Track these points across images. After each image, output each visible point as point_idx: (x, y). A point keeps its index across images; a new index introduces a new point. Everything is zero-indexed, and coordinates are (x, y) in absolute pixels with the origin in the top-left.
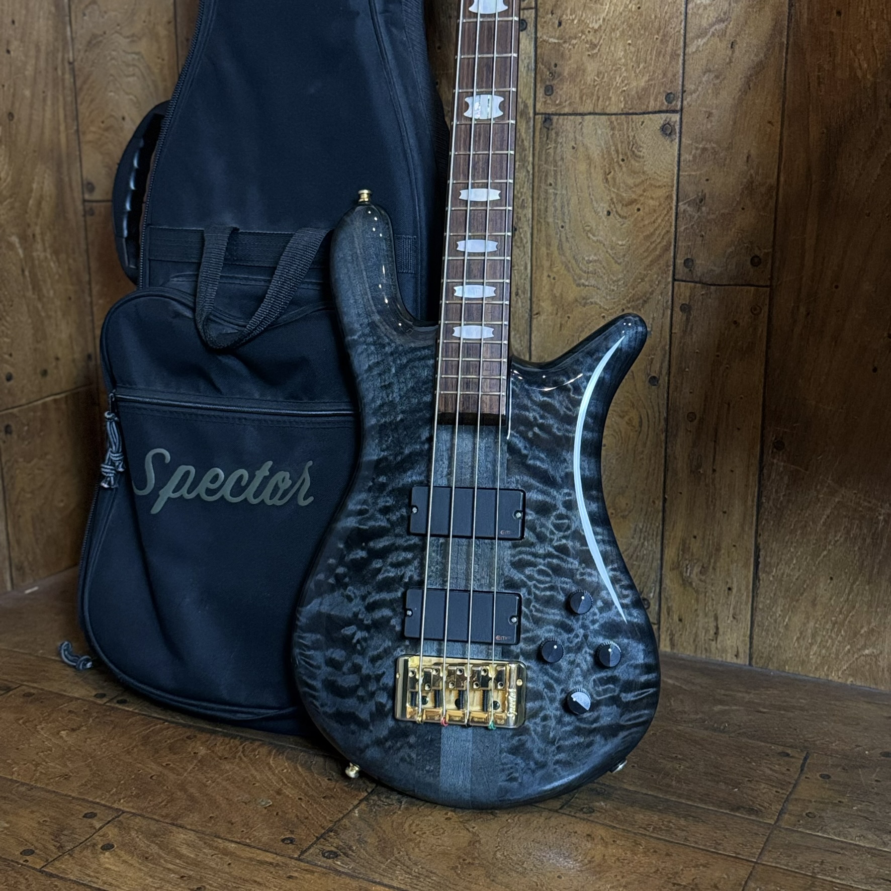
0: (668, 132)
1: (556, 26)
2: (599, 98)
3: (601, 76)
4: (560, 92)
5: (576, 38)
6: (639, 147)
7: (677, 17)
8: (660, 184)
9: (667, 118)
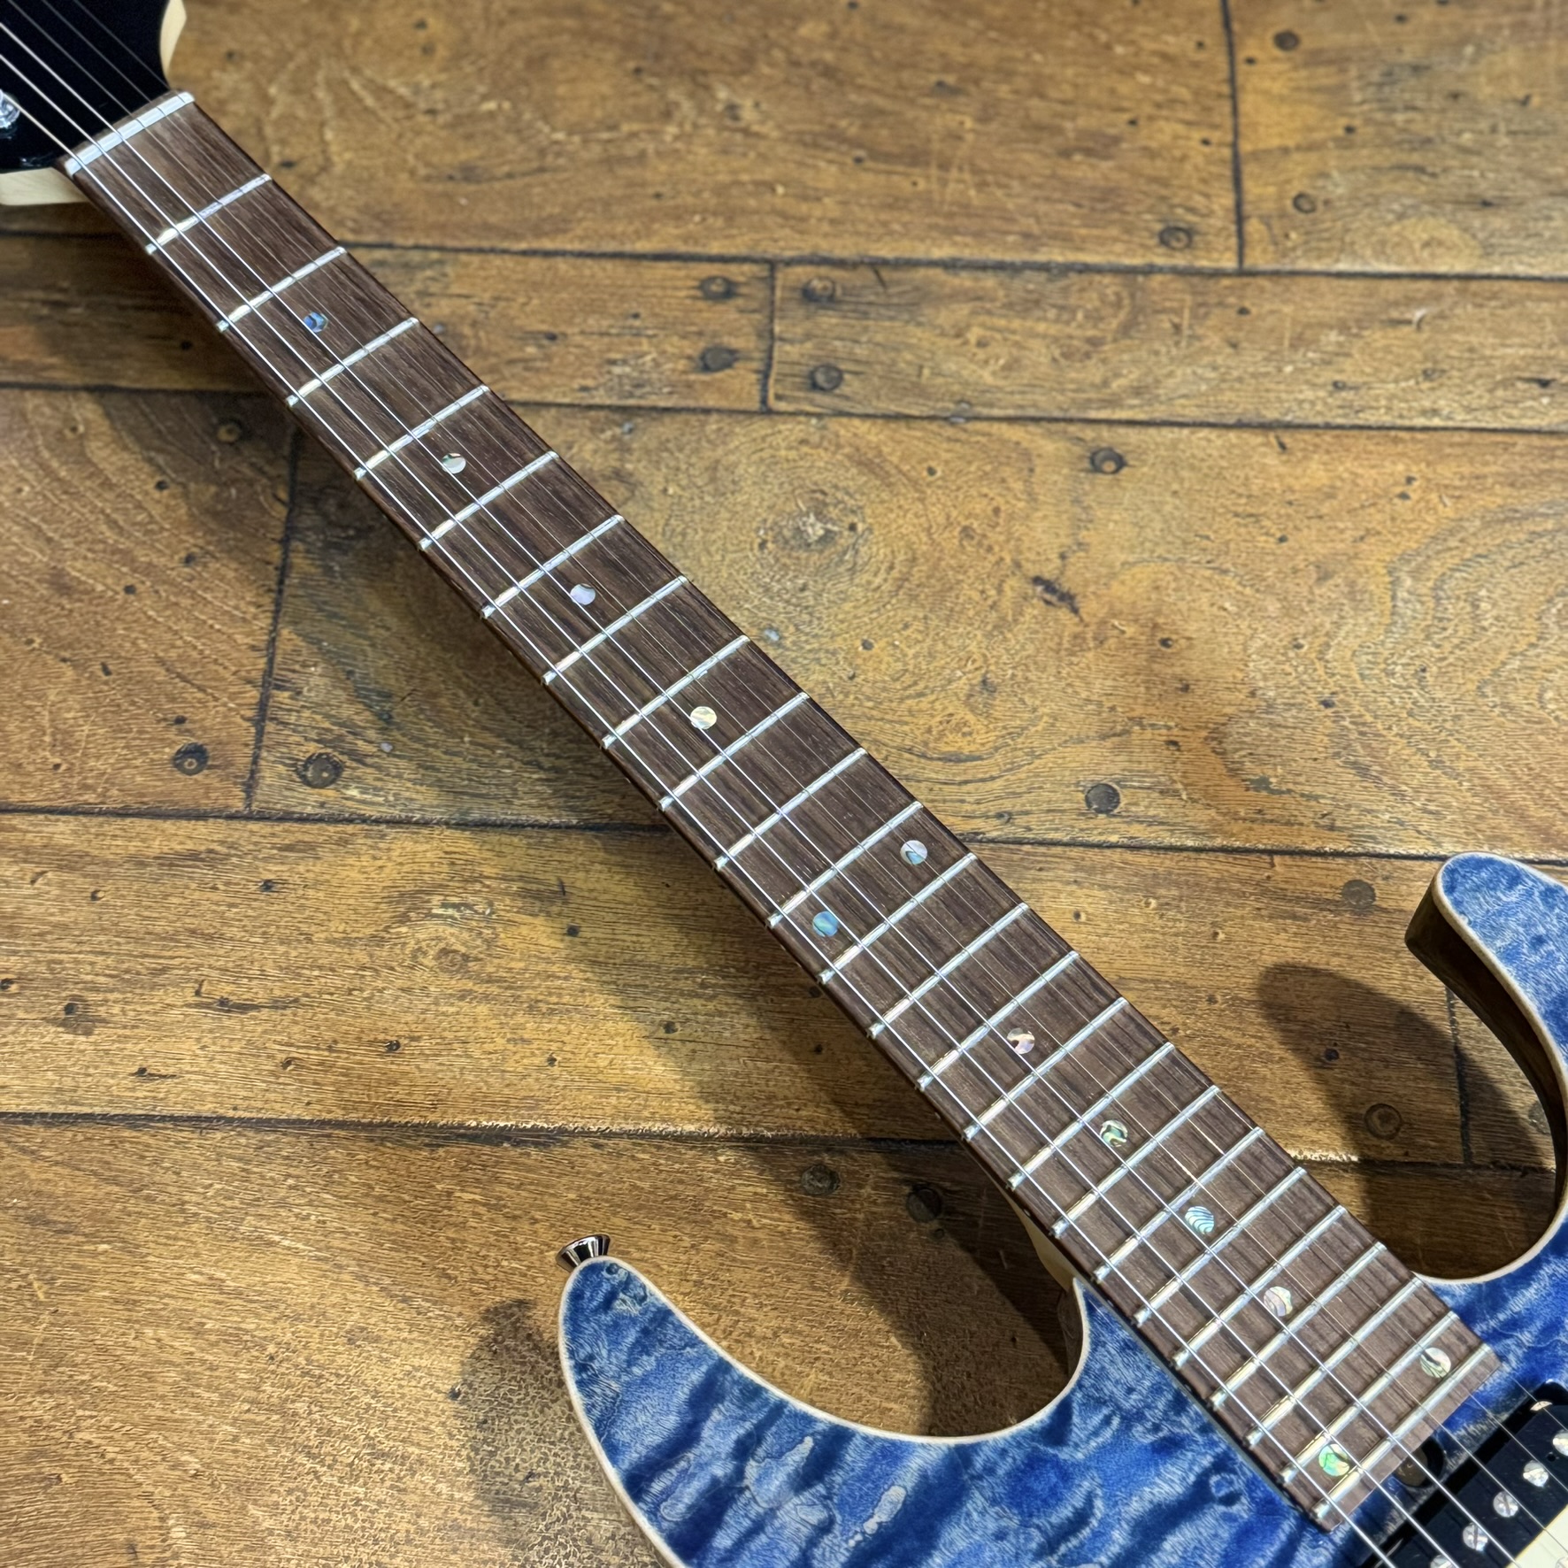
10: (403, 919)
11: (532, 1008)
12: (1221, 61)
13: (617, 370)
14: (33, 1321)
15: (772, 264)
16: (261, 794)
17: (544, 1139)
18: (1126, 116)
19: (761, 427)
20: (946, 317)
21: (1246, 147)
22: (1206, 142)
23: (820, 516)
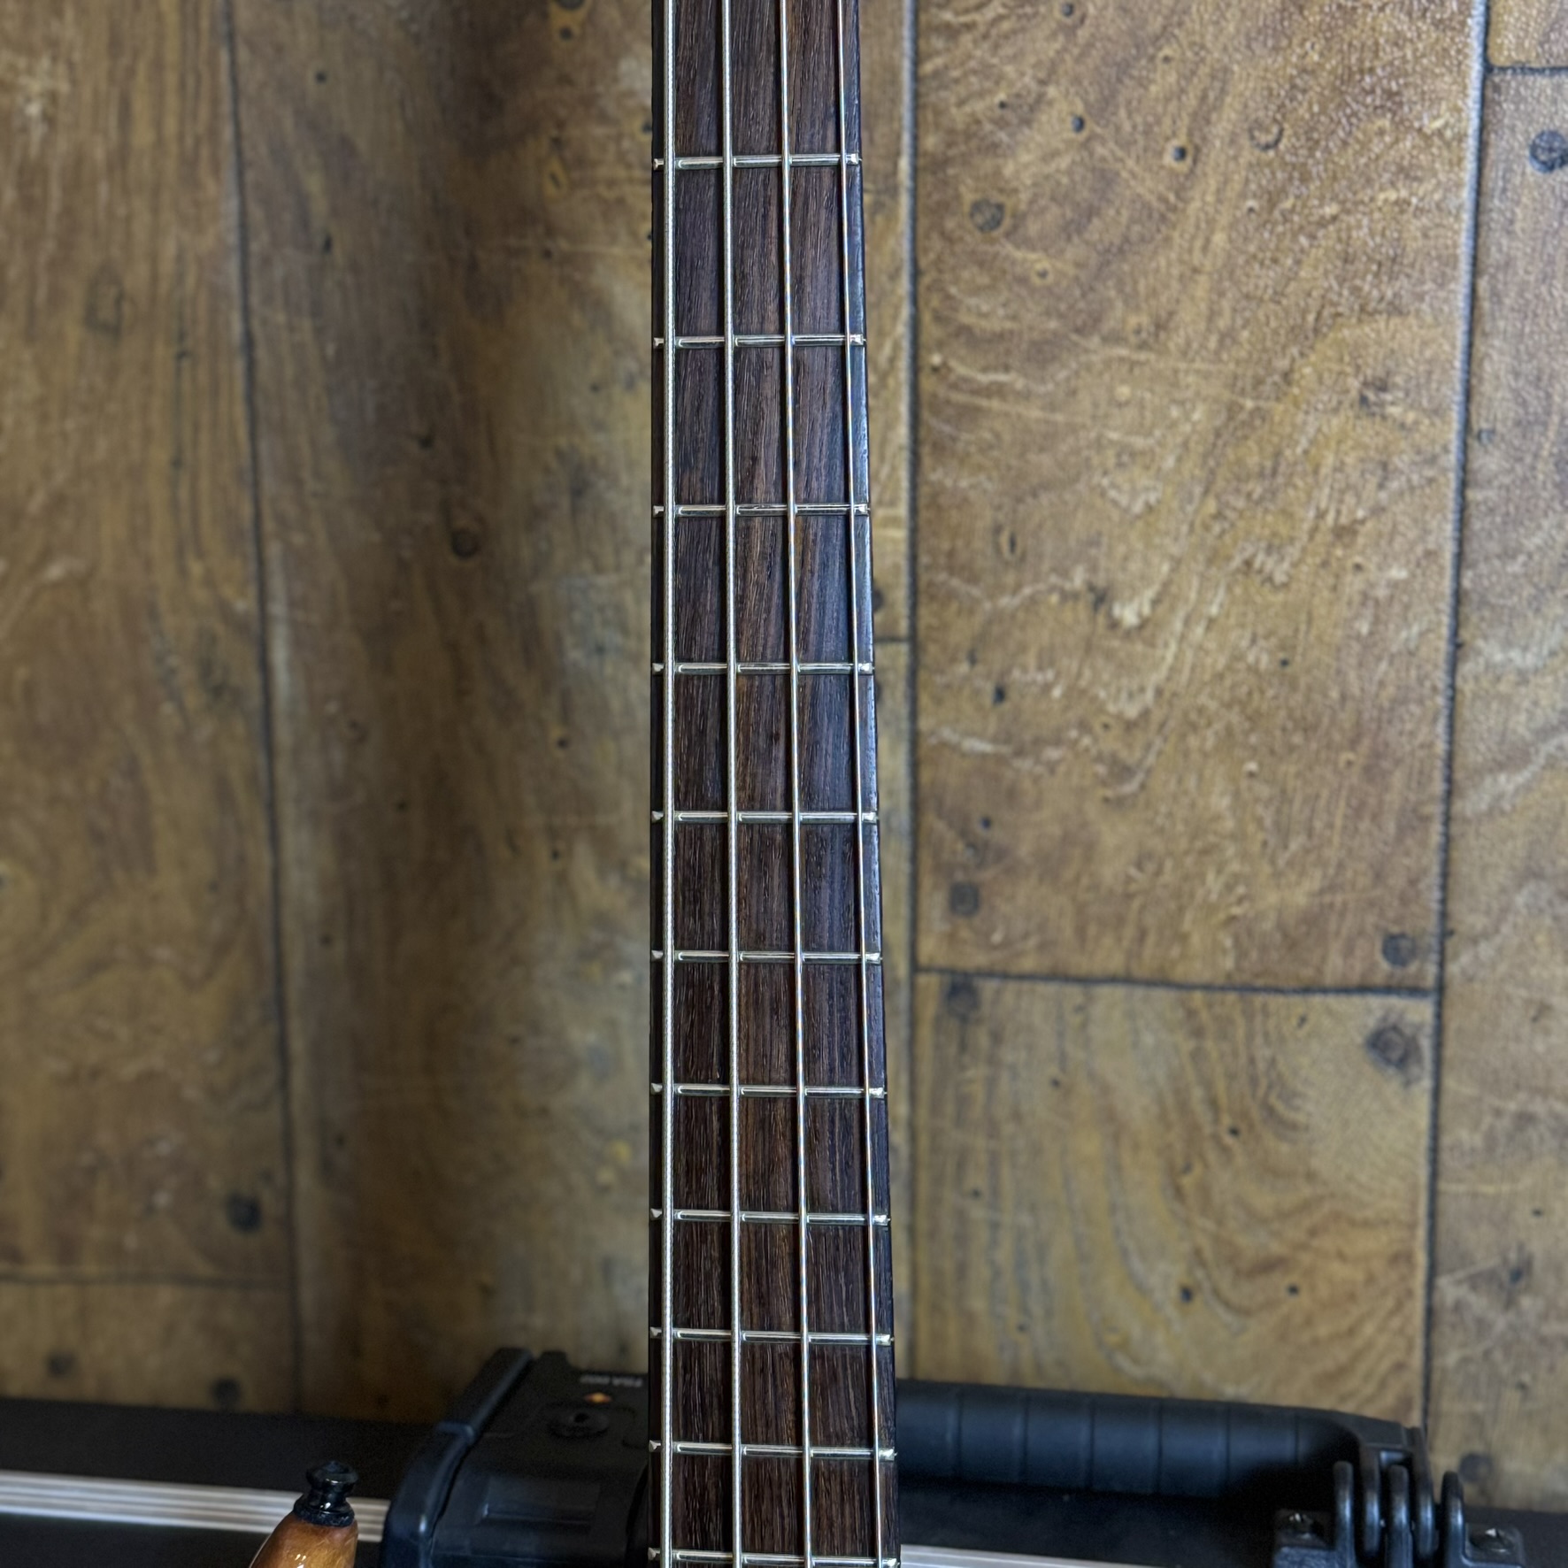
0: (1395, 1055)
1: (988, 699)
2: (1142, 935)
3: (1150, 867)
4: (1004, 908)
5: (1057, 742)
6: (1289, 1096)
7: (1421, 702)
8: (1369, 1213)
9: (1388, 1011)
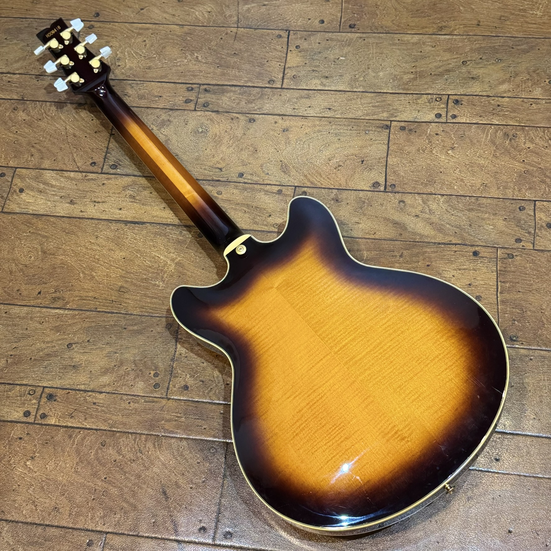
10: (124, 190)
11: (143, 204)
12: (285, 51)
13: (171, 102)
14: (62, 245)
15: (200, 85)
16: (104, 170)
17: (143, 223)
18: (266, 60)
19: (194, 113)
20: (228, 95)
21: (287, 66)
22: (280, 65)
23: (201, 128)
